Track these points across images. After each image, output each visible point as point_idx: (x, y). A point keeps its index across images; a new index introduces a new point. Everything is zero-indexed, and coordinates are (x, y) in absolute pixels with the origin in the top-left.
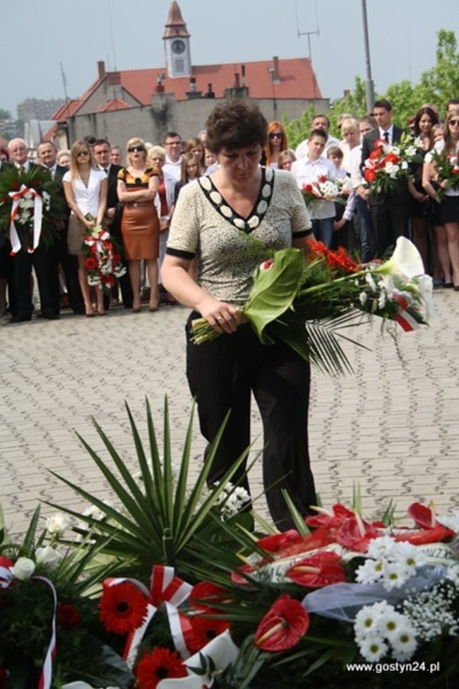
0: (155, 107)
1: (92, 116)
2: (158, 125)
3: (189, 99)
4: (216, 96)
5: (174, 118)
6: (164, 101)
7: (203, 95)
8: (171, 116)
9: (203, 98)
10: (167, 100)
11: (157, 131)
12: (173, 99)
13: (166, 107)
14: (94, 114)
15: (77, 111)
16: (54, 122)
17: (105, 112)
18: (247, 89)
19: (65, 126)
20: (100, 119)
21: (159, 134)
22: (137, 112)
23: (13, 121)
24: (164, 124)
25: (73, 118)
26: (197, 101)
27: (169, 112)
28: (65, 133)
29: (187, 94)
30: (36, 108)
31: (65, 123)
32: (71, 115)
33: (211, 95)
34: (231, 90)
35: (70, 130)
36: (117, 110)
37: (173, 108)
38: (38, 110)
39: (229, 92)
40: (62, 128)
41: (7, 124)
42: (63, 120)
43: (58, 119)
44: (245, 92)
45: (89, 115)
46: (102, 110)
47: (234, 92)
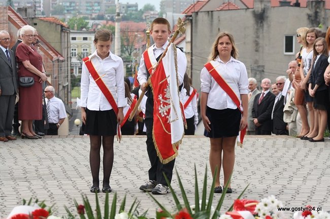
0: (256, 10)
1: (210, 12)
2: (257, 23)
3: (281, 6)
4: (301, 5)
5: (269, 19)
6: (263, 6)
7: (292, 4)
8: (267, 17)
9: (292, 6)
10: (265, 5)
11: (256, 27)
12: (269, 4)
13: (264, 11)
14: (212, 11)
15: (201, 9)
16: (184, 15)
17: (221, 10)
18: (324, 2)
19: (191, 18)
20: (215, 14)
21: (257, 29)
22: (243, 12)
23: (157, 13)
24: (262, 22)
25: (197, 13)
26: (287, 7)
27: (266, 14)
28: (190, 23)
29: (280, 2)
30: (174, 4)
31: (191, 16)
32: (196, 11)
33: (297, 5)
34: (312, 2)
35: (194, 21)
36: (229, 10)
37: (269, 12)
38: (174, 6)
39: (310, 3)
40: (188, 20)
41: (151, 15)
42: (190, 14)
43: (187, 13)
44: (322, 4)
45: (208, 12)
46: (219, 9)
47: (314, 4)
